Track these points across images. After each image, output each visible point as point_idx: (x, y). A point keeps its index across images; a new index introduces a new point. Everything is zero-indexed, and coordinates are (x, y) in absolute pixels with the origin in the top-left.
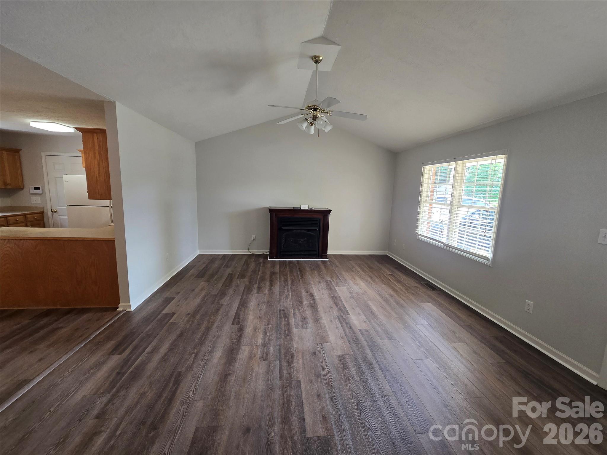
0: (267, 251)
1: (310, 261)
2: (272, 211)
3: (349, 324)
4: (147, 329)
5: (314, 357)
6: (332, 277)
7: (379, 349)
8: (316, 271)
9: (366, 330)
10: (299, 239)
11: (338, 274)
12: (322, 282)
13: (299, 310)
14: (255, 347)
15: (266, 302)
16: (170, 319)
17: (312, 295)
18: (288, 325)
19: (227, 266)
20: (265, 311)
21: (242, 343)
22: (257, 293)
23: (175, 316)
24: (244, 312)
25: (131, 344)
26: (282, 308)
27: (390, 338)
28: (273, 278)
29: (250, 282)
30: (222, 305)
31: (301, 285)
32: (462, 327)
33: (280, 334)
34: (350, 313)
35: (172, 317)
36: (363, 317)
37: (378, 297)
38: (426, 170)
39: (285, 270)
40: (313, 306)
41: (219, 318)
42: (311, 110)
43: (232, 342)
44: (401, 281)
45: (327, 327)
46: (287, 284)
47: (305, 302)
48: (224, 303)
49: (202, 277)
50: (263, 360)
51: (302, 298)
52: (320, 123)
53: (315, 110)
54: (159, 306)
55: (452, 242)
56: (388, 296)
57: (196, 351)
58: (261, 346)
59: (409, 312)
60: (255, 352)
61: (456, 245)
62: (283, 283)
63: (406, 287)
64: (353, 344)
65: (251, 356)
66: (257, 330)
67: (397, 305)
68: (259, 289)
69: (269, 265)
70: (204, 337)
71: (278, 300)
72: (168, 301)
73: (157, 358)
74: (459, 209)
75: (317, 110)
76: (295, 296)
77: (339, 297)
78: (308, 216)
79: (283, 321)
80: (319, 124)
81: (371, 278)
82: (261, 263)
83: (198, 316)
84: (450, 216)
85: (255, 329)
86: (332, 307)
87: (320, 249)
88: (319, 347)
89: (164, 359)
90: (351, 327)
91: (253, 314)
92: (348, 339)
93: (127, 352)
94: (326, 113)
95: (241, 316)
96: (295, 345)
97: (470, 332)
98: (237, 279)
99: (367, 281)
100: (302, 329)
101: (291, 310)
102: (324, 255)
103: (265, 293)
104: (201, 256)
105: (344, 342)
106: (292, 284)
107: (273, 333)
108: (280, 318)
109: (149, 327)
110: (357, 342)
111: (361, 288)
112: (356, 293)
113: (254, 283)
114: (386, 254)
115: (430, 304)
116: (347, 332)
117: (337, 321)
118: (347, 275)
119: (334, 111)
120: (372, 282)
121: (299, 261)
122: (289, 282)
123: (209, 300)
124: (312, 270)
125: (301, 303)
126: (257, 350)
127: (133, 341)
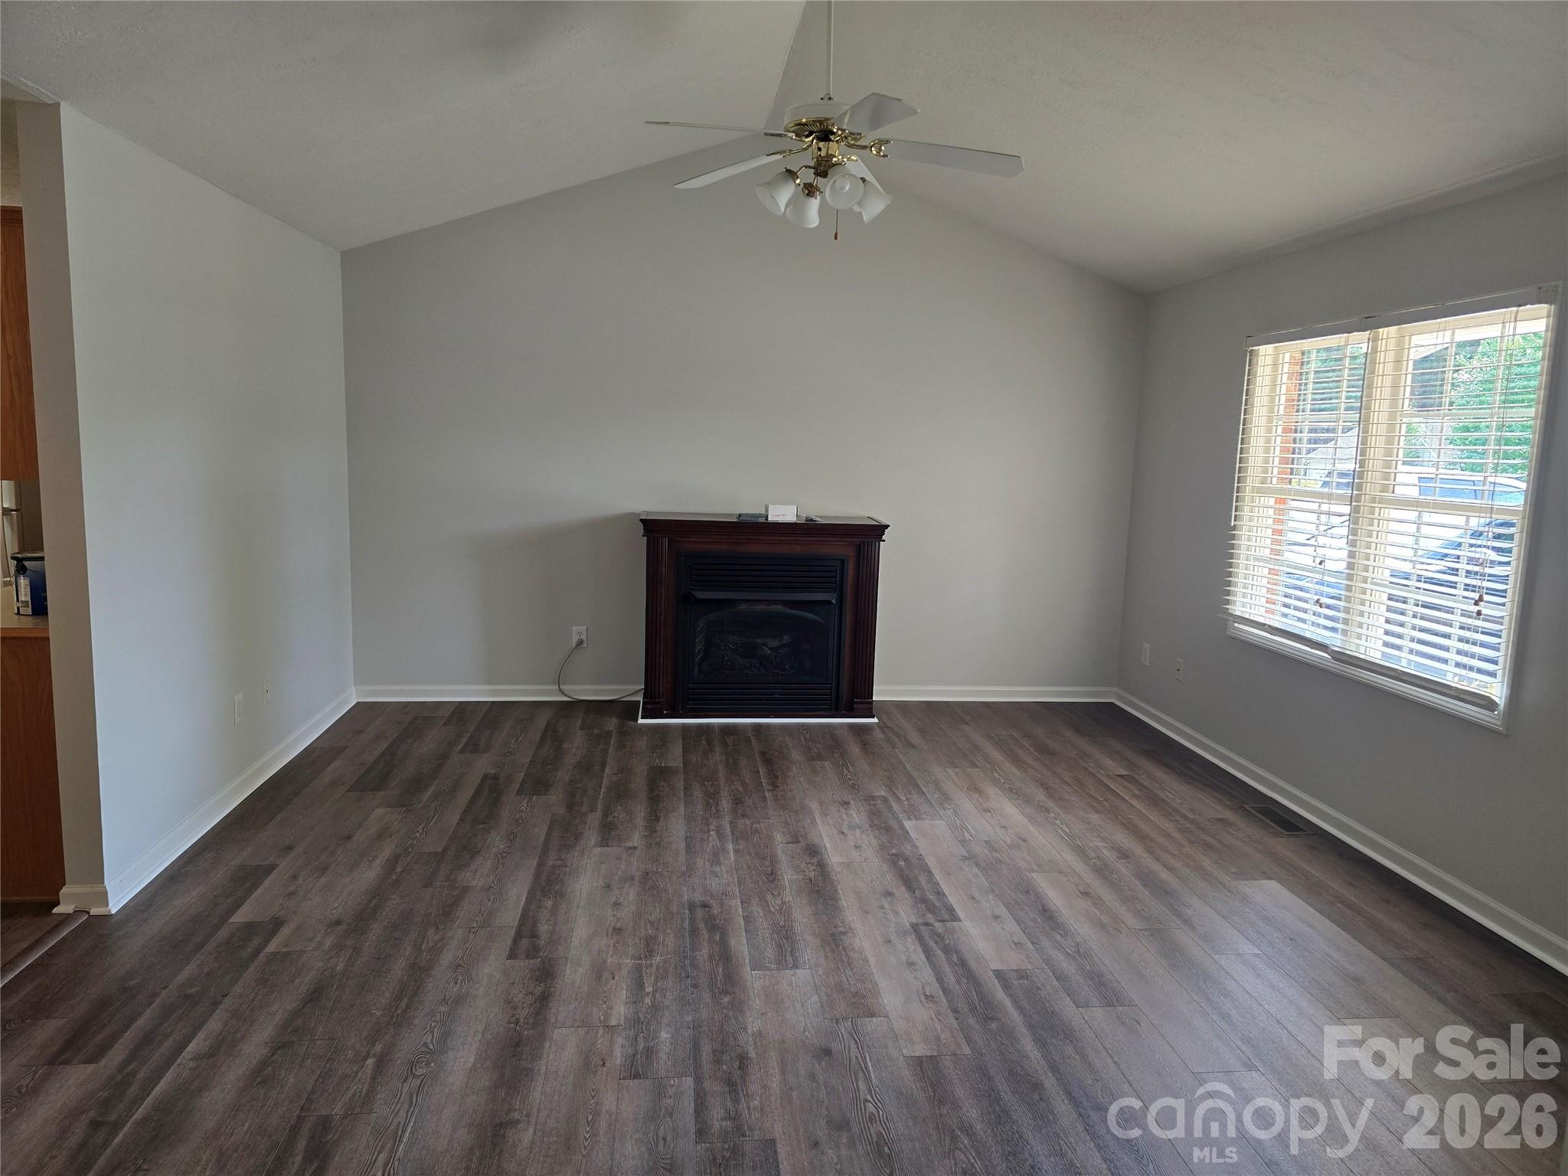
0: (633, 690)
1: (803, 725)
2: (654, 528)
3: (957, 952)
4: (182, 977)
5: (823, 1063)
6: (890, 784)
7: (1069, 1035)
8: (827, 764)
9: (1022, 974)
10: (759, 641)
11: (915, 774)
12: (851, 802)
13: (764, 903)
14: (601, 1031)
15: (637, 879)
16: (266, 942)
17: (814, 851)
18: (725, 956)
19: (474, 747)
20: (633, 908)
21: (553, 1020)
22: (601, 846)
23: (285, 931)
24: (554, 911)
25: (126, 1027)
26: (698, 897)
27: (1110, 996)
28: (661, 788)
29: (570, 806)
30: (465, 890)
31: (771, 812)
32: (1392, 965)
33: (695, 986)
34: (961, 914)
35: (273, 933)
36: (1011, 926)
37: (1070, 858)
38: (1261, 361)
39: (708, 758)
40: (818, 891)
41: (458, 934)
42: (807, 136)
43: (513, 1015)
44: (1163, 800)
45: (872, 961)
46: (717, 811)
47: (788, 875)
48: (474, 883)
49: (379, 788)
50: (636, 1076)
51: (776, 862)
52: (843, 188)
53: (825, 136)
54: (215, 896)
55: (1362, 642)
56: (1109, 855)
57: (378, 1048)
58: (625, 1029)
59: (1189, 912)
60: (601, 1050)
61: (1378, 655)
62: (699, 808)
63: (1182, 821)
64: (972, 1021)
65: (589, 1064)
66: (606, 975)
67: (1144, 885)
68: (608, 831)
69: (643, 743)
70: (406, 1000)
71: (684, 869)
72: (250, 878)
73: (232, 1075)
74: (1385, 513)
75: (832, 137)
76: (749, 854)
77: (921, 858)
78: (798, 550)
79: (706, 944)
80: (837, 190)
81: (1046, 788)
82: (609, 734)
83: (376, 930)
84: (1352, 543)
85: (599, 973)
86: (889, 894)
87: (845, 679)
88: (843, 1030)
89: (262, 1076)
90: (963, 963)
91: (590, 920)
92: (950, 1002)
93: (117, 1055)
94: (864, 147)
95: (543, 928)
96: (753, 1024)
97: (1419, 983)
98: (519, 792)
99: (1028, 800)
100: (778, 969)
101: (736, 903)
102: (862, 703)
103: (630, 844)
104: (363, 712)
105: (938, 1013)
106: (734, 812)
107: (670, 983)
108: (694, 932)
109: (190, 970)
110: (984, 1010)
111: (1004, 827)
112: (986, 842)
113: (584, 809)
114: (1111, 701)
115: (1273, 884)
116: (951, 980)
117: (909, 940)
118: (949, 778)
119: (893, 140)
120: (1051, 804)
121: (760, 725)
122: (725, 804)
123: (413, 873)
124: (811, 759)
125: (774, 880)
126: (612, 1042)
127: (132, 1020)
